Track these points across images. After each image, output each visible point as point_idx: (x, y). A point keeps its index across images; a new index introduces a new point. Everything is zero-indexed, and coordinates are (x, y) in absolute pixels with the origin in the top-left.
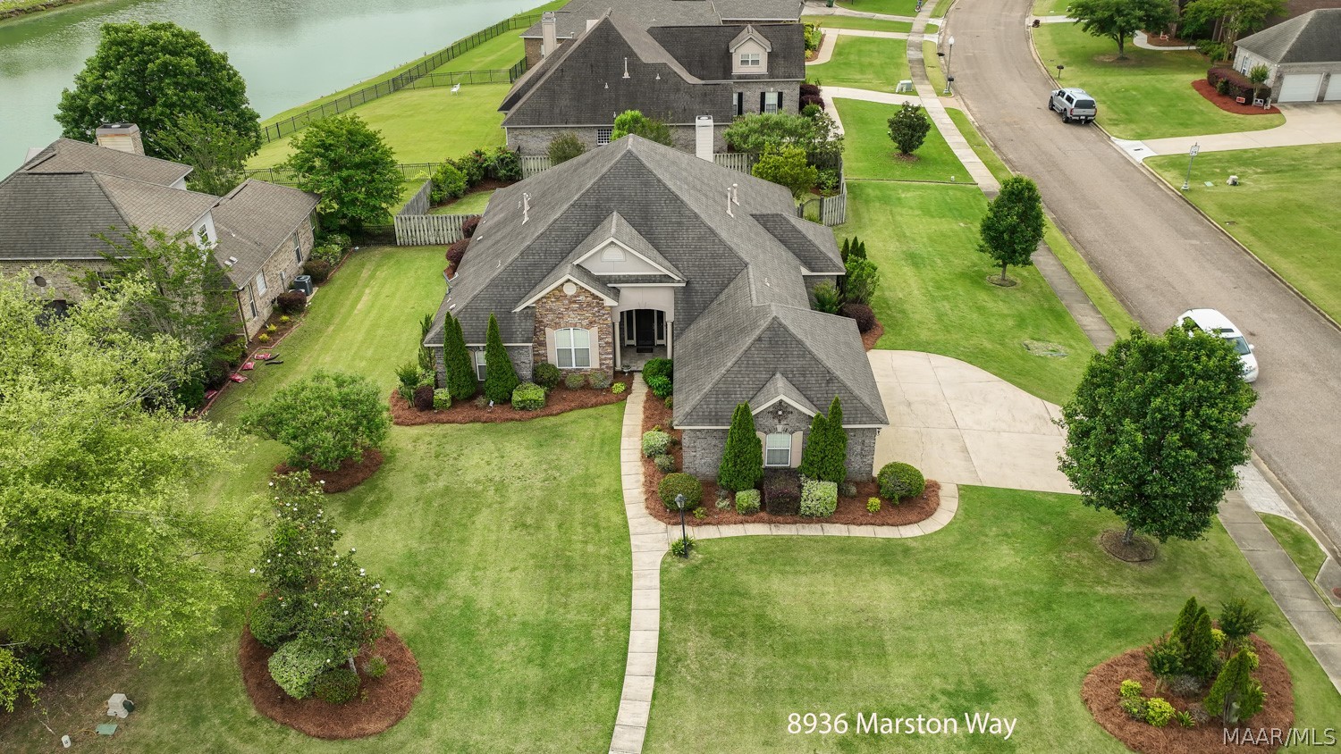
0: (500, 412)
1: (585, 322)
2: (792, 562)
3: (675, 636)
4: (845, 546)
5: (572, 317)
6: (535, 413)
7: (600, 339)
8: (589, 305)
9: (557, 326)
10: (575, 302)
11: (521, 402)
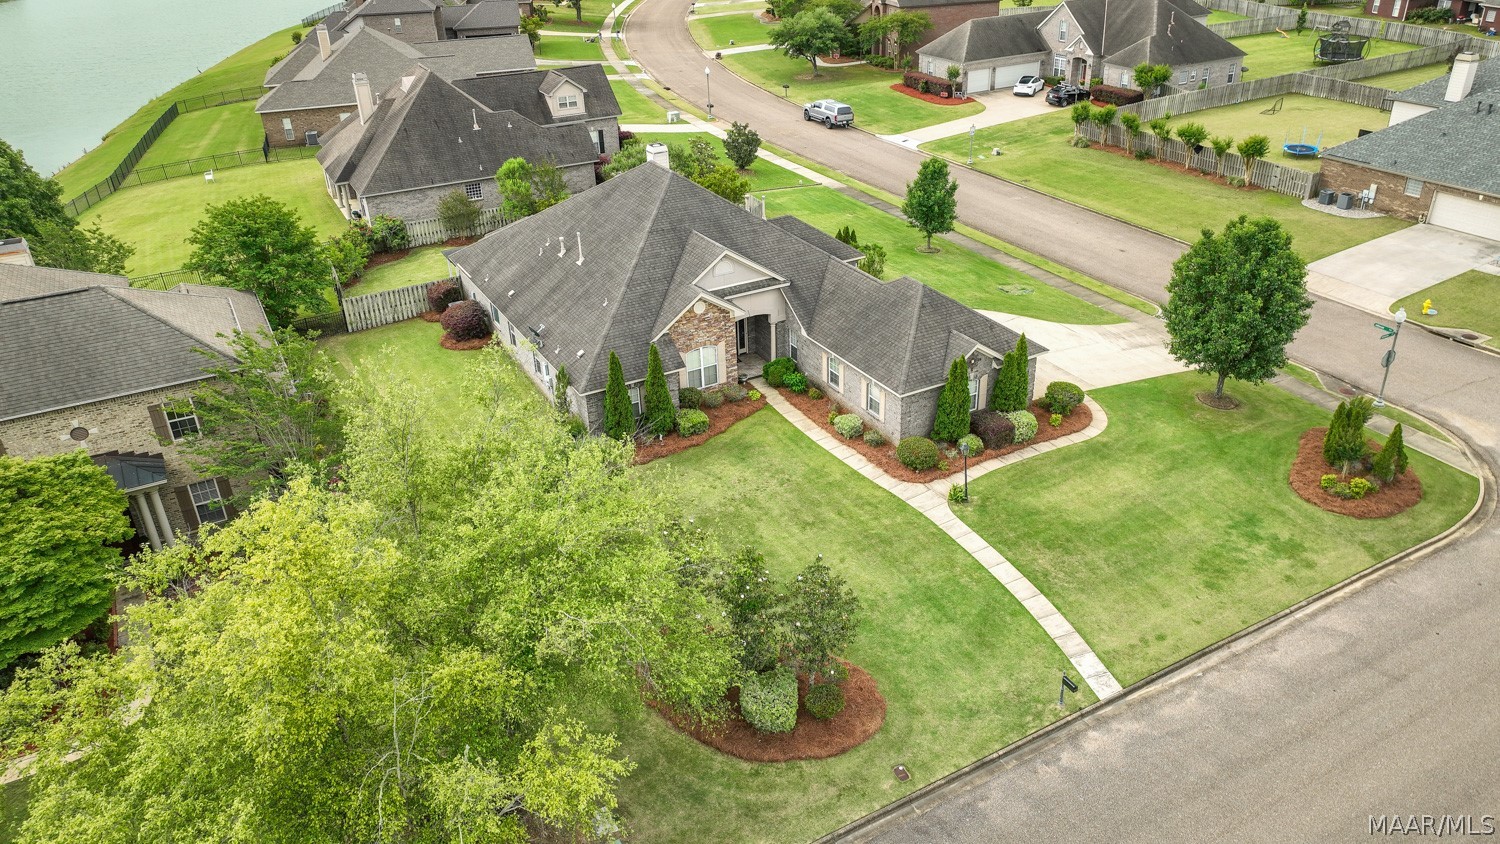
0: (671, 443)
1: (713, 339)
2: (1042, 479)
3: (1023, 560)
4: (1065, 456)
5: (702, 336)
6: (704, 435)
7: (727, 352)
8: (717, 320)
9: (688, 348)
10: (704, 320)
11: (692, 427)
